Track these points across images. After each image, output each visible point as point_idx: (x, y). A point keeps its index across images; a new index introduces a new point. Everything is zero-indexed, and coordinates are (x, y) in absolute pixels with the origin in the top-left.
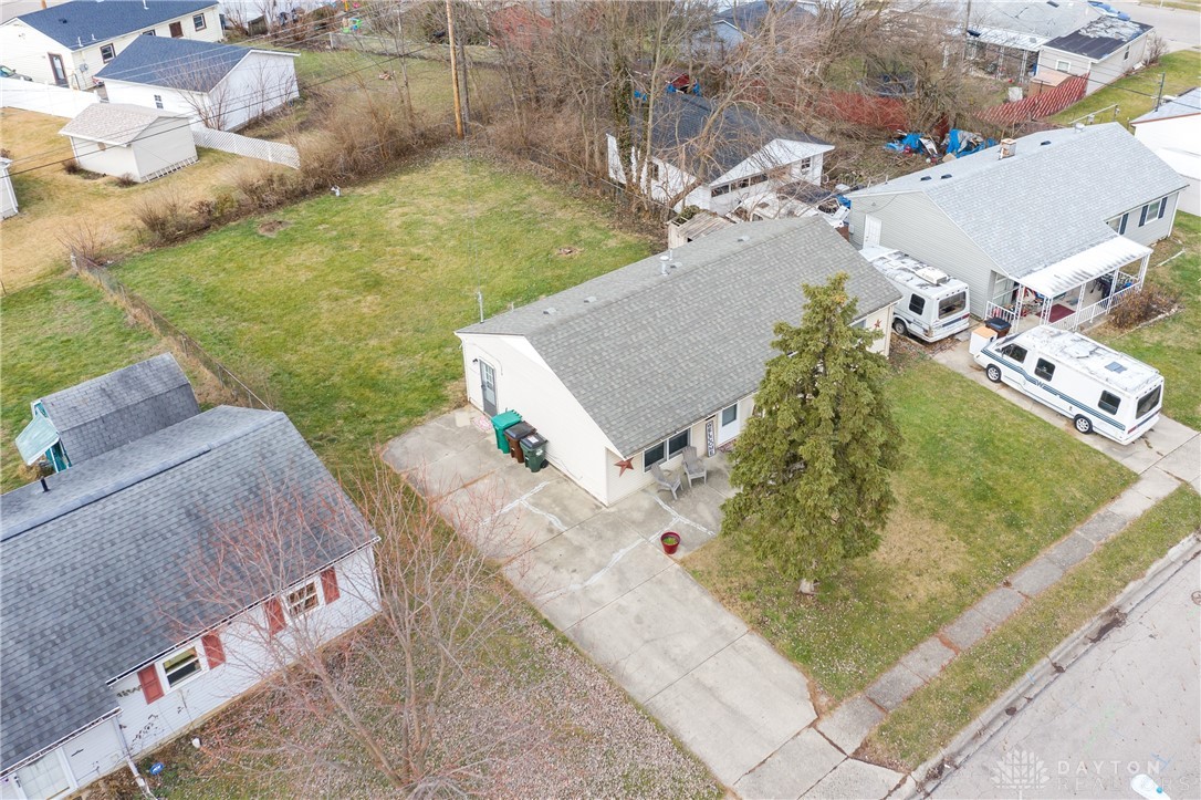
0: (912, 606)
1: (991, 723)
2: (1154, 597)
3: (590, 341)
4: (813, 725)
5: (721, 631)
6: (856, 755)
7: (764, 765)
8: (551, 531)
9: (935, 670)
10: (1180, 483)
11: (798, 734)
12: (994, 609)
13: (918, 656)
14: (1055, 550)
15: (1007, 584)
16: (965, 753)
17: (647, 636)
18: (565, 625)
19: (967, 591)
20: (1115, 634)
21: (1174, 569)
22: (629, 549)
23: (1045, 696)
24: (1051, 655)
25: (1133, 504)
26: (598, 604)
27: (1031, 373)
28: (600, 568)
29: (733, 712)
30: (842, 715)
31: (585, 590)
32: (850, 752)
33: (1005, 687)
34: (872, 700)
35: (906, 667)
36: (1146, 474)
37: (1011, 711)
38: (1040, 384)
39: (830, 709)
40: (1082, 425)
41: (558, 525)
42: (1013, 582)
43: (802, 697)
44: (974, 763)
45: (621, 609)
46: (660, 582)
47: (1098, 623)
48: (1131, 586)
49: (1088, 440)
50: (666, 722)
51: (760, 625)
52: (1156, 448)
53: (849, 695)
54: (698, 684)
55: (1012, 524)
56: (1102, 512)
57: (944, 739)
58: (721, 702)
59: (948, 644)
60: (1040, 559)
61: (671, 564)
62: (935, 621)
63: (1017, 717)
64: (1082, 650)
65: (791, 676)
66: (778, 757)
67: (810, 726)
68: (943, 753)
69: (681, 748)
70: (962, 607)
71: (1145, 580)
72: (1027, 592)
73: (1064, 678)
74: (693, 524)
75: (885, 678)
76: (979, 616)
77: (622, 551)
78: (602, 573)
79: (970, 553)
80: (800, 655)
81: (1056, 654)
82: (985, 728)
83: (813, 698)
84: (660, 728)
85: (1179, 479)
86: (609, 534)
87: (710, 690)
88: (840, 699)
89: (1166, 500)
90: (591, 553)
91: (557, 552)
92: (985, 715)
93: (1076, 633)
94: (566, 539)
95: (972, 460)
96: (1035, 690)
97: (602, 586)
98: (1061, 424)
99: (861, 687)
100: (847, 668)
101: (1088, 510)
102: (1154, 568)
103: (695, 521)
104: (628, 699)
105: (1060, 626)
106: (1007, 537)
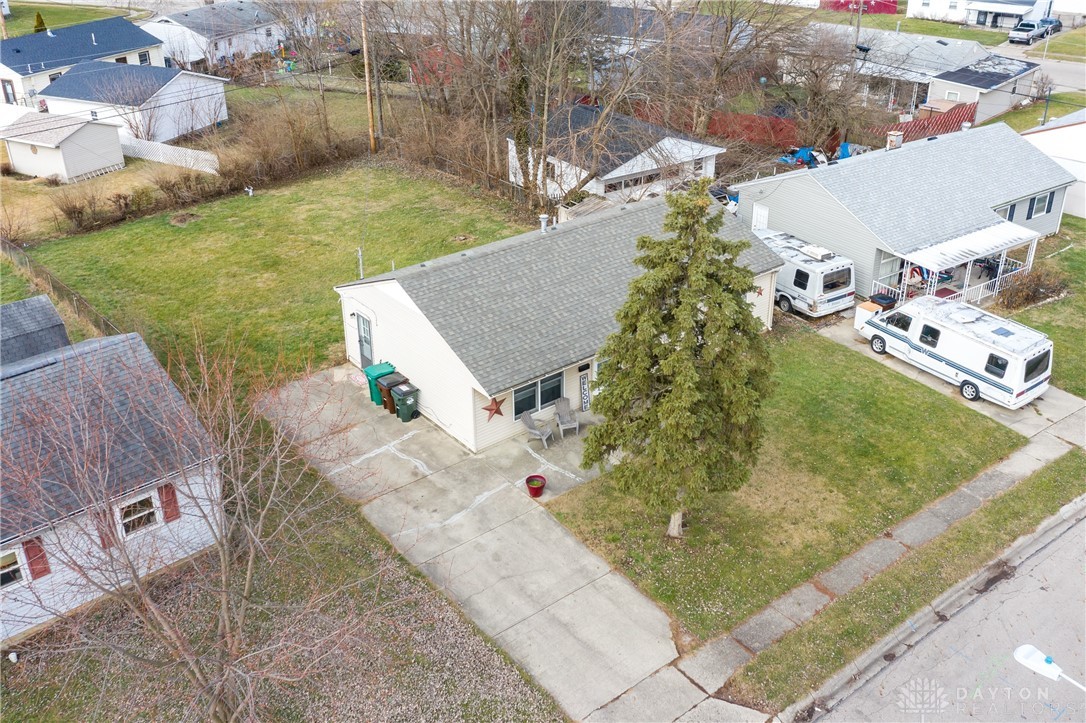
0: (786, 552)
1: (867, 669)
2: (1045, 552)
3: (463, 287)
4: (674, 663)
5: (582, 570)
6: (719, 695)
7: (618, 701)
8: (415, 474)
9: (808, 614)
10: (1071, 447)
11: (657, 671)
12: (874, 557)
13: (791, 600)
14: (940, 505)
15: (888, 535)
16: (838, 697)
17: (504, 573)
18: (419, 559)
19: (844, 541)
20: (1003, 586)
21: (1066, 526)
22: (493, 492)
23: (927, 642)
24: (934, 603)
25: (1022, 465)
26: (456, 541)
27: (916, 341)
28: (462, 508)
29: (588, 648)
30: (706, 655)
31: (444, 529)
32: (711, 691)
33: (883, 633)
34: (739, 641)
35: (778, 611)
36: (1036, 439)
37: (890, 657)
38: (925, 351)
39: (693, 648)
40: (968, 392)
41: (423, 469)
42: (894, 534)
43: (663, 636)
44: (848, 707)
45: (479, 547)
46: (523, 523)
47: (984, 575)
48: (1021, 540)
49: (975, 406)
50: (516, 655)
51: (623, 566)
52: (1046, 415)
53: (715, 635)
54: (554, 620)
55: (895, 478)
56: (989, 471)
57: (816, 681)
58: (575, 637)
59: (824, 590)
60: (924, 514)
61: (536, 506)
62: (810, 568)
63: (896, 663)
64: (969, 599)
65: (653, 616)
66: (633, 694)
67: (670, 664)
68: (814, 695)
69: (529, 681)
70: (839, 555)
71: (1036, 535)
72: (909, 544)
73: (947, 626)
74: (562, 471)
75: (754, 621)
76: (856, 564)
77: (486, 494)
78: (463, 513)
79: (849, 504)
80: (664, 594)
81: (939, 602)
82: (860, 673)
83: (676, 637)
84: (510, 662)
85: (1070, 443)
86: (474, 478)
87: (565, 626)
88: (704, 640)
89: (1057, 462)
90: (454, 495)
91: (419, 494)
92: (862, 660)
93: (961, 583)
94: (430, 482)
95: (853, 419)
96: (917, 638)
97: (462, 525)
98: (948, 392)
99: (728, 629)
100: (714, 609)
101: (974, 470)
102: (1045, 524)
103: (564, 468)
104: (477, 631)
105: (944, 575)
106: (889, 491)
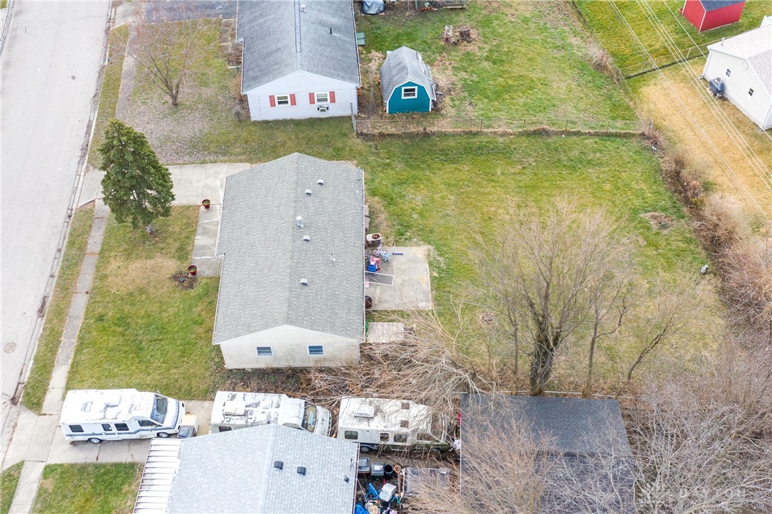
0: (112, 254)
1: (63, 242)
6: (94, 201)
10: (43, 412)
12: (86, 279)
14: (79, 323)
16: (65, 228)
25: (59, 376)
32: (96, 201)
34: (102, 217)
35: (100, 235)
36: (60, 405)
37: (59, 250)
42: (86, 294)
44: (61, 226)
46: (198, 196)
47: (48, 304)
48: (40, 330)
53: (110, 214)
56: (69, 361)
59: (92, 254)
62: (101, 256)
63: (56, 250)
70: (98, 268)
72: (78, 294)
73: (48, 274)
74: (211, 220)
75: (103, 227)
76: (89, 271)
79: (108, 291)
96: (56, 263)
99: (108, 218)
105: (59, 289)
106: (99, 310)
